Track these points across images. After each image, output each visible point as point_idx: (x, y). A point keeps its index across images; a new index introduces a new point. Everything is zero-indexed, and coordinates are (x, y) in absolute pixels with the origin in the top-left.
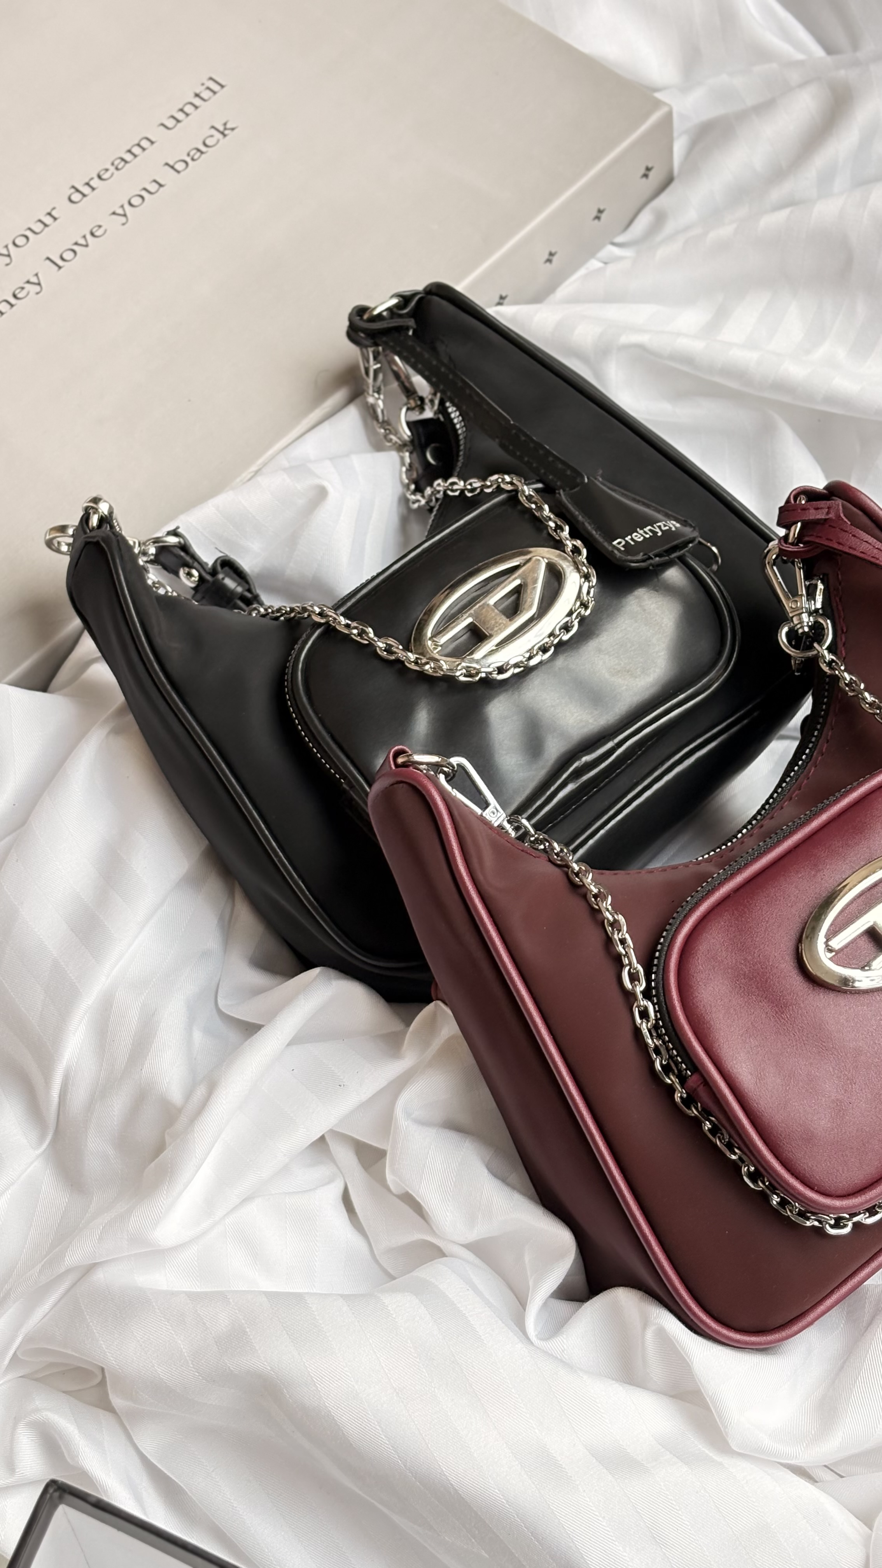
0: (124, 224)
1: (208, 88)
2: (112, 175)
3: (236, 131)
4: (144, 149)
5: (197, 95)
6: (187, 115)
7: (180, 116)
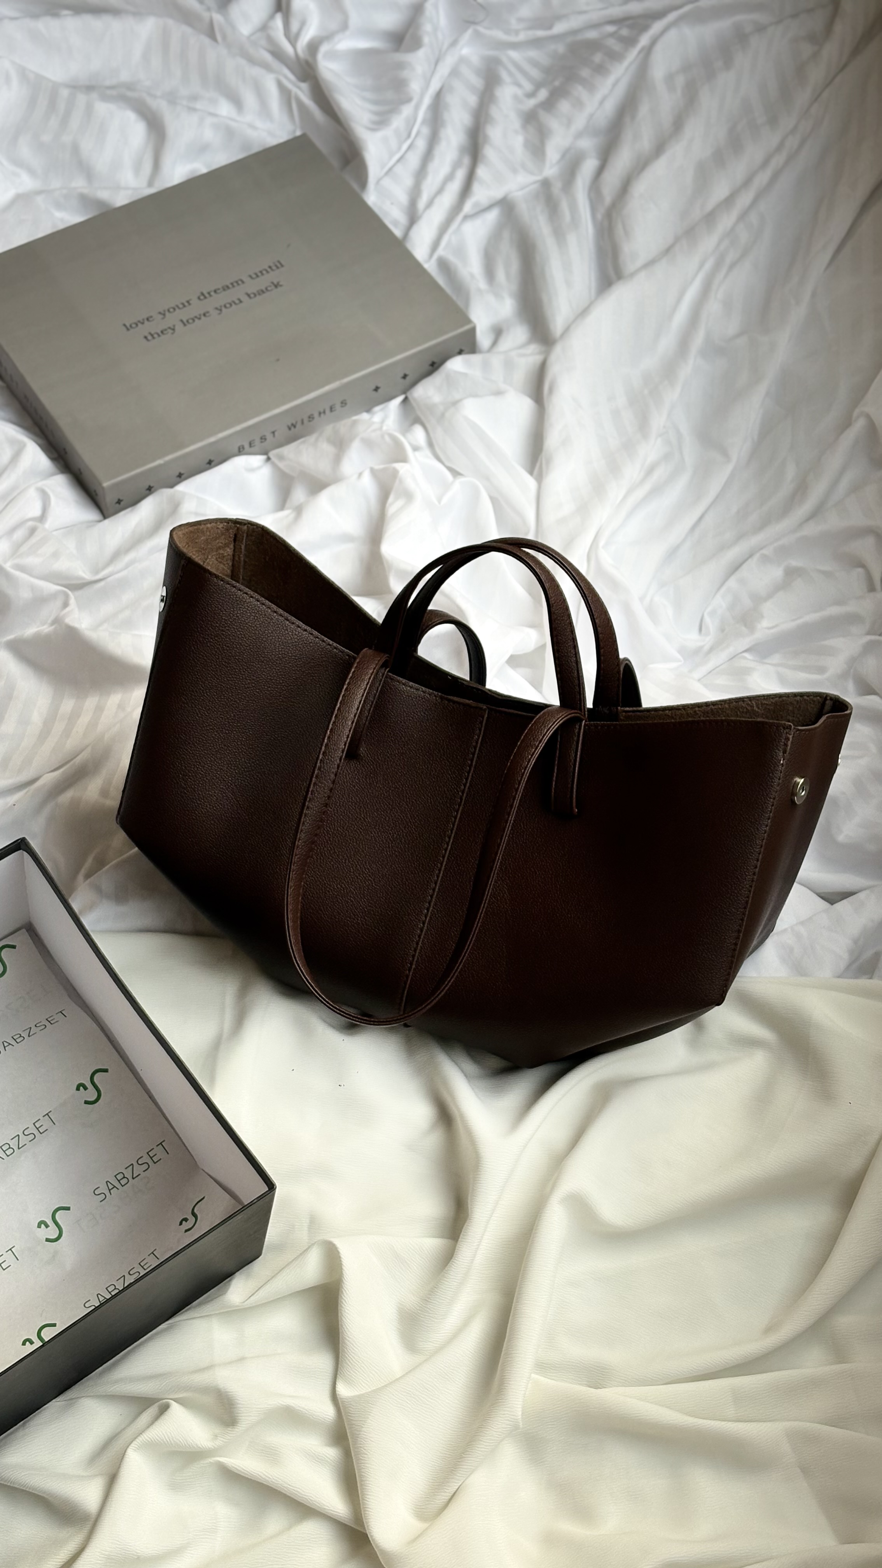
4: (238, 284)
5: (270, 267)
7: (259, 274)
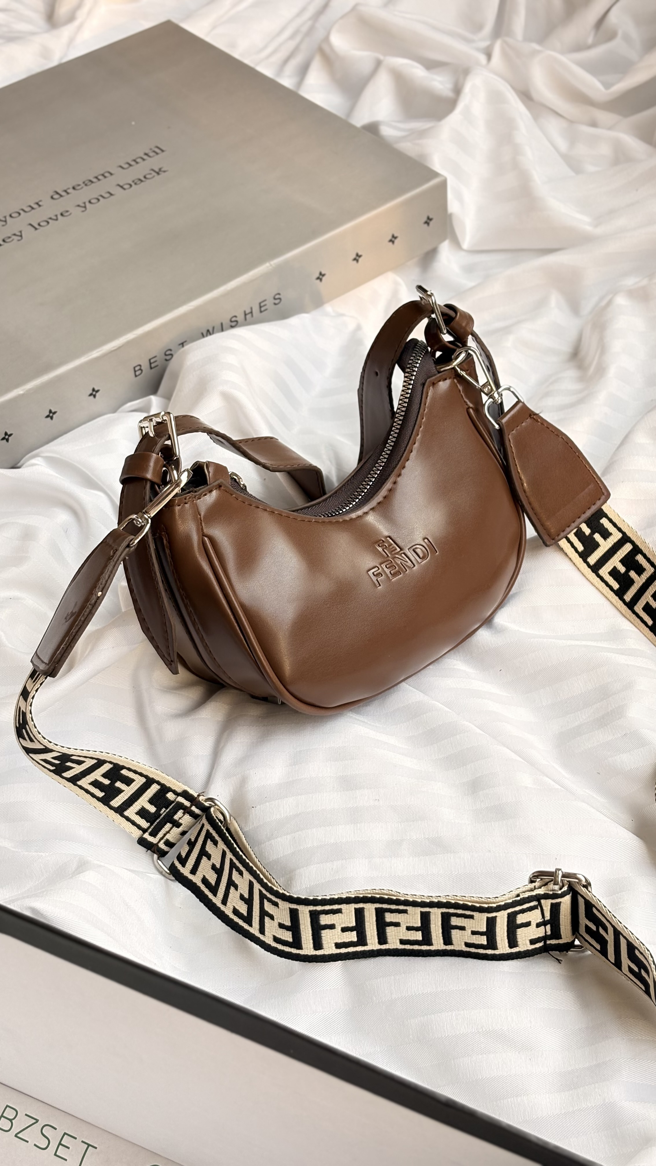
0: (83, 211)
1: (154, 152)
2: (82, 188)
3: (166, 173)
6: (137, 163)
